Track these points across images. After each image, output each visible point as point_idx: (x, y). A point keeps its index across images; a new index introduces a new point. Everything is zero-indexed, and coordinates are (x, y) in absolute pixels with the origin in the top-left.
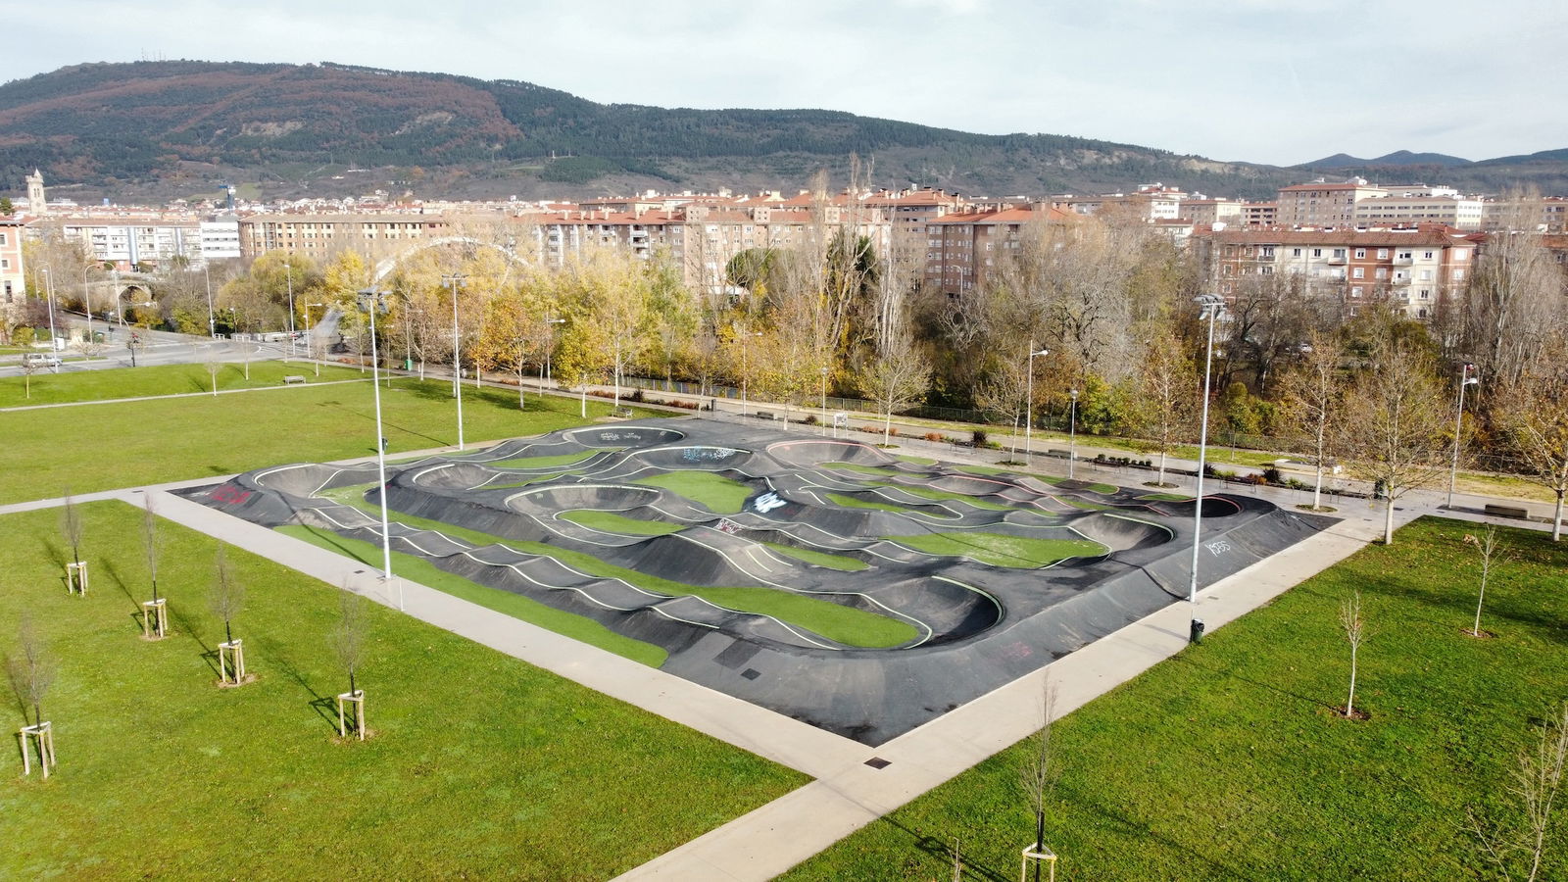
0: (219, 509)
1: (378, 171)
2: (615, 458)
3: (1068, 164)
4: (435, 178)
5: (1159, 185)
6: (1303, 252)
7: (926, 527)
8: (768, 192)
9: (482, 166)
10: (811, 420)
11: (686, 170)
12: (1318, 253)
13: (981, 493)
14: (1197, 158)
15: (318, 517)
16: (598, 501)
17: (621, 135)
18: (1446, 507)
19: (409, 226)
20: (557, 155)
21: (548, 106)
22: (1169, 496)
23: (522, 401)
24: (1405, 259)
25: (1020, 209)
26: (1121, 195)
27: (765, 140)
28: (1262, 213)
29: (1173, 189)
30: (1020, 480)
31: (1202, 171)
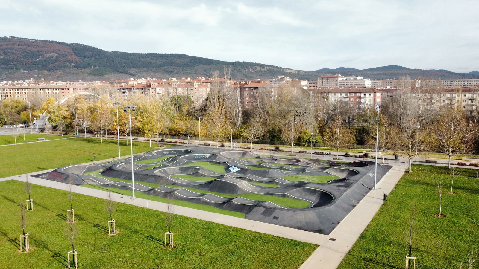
0: (54, 181)
1: (31, 72)
2: (175, 159)
3: (252, 70)
4: (52, 74)
5: (284, 76)
6: (337, 94)
7: (285, 174)
8: (172, 78)
9: (68, 71)
10: (222, 145)
11: (136, 72)
12: (341, 94)
13: (291, 164)
14: (288, 69)
15: (93, 181)
16: (180, 172)
17: (115, 61)
18: (415, 161)
19: (54, 89)
20: (93, 67)
21: (90, 52)
22: (342, 162)
23: (127, 143)
24: (364, 96)
25: (255, 83)
26: (275, 79)
27: (161, 63)
28: (312, 84)
29: (287, 77)
30: (300, 160)
31: (290, 72)
